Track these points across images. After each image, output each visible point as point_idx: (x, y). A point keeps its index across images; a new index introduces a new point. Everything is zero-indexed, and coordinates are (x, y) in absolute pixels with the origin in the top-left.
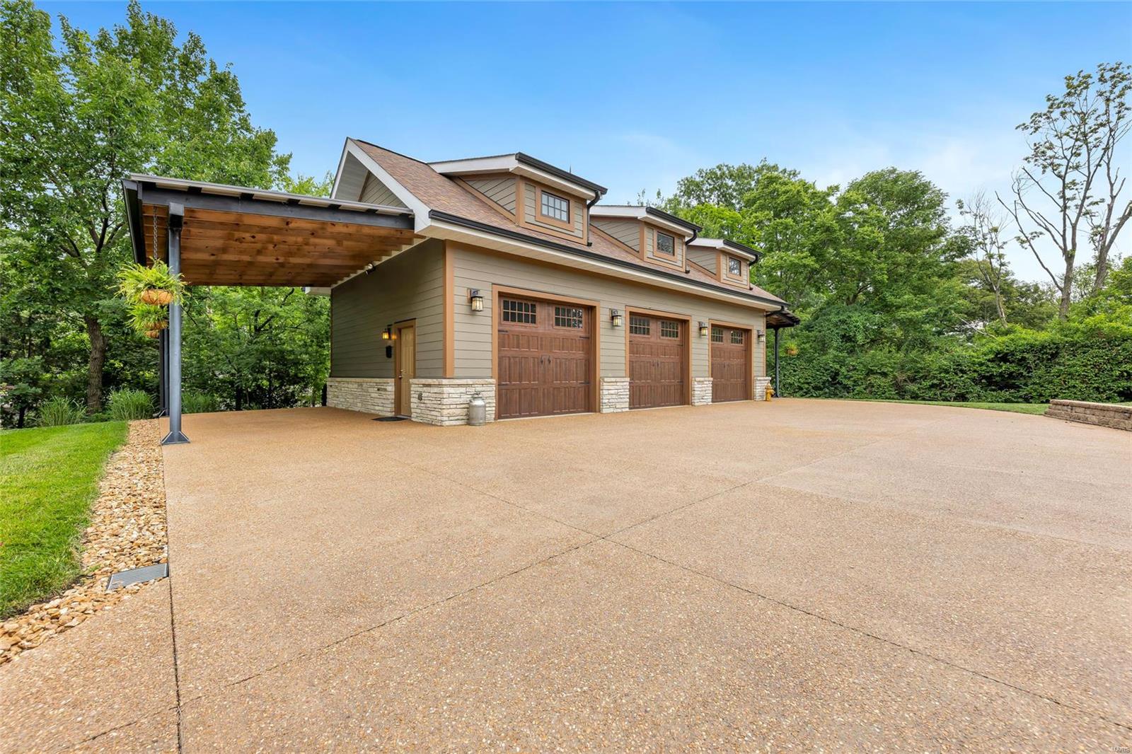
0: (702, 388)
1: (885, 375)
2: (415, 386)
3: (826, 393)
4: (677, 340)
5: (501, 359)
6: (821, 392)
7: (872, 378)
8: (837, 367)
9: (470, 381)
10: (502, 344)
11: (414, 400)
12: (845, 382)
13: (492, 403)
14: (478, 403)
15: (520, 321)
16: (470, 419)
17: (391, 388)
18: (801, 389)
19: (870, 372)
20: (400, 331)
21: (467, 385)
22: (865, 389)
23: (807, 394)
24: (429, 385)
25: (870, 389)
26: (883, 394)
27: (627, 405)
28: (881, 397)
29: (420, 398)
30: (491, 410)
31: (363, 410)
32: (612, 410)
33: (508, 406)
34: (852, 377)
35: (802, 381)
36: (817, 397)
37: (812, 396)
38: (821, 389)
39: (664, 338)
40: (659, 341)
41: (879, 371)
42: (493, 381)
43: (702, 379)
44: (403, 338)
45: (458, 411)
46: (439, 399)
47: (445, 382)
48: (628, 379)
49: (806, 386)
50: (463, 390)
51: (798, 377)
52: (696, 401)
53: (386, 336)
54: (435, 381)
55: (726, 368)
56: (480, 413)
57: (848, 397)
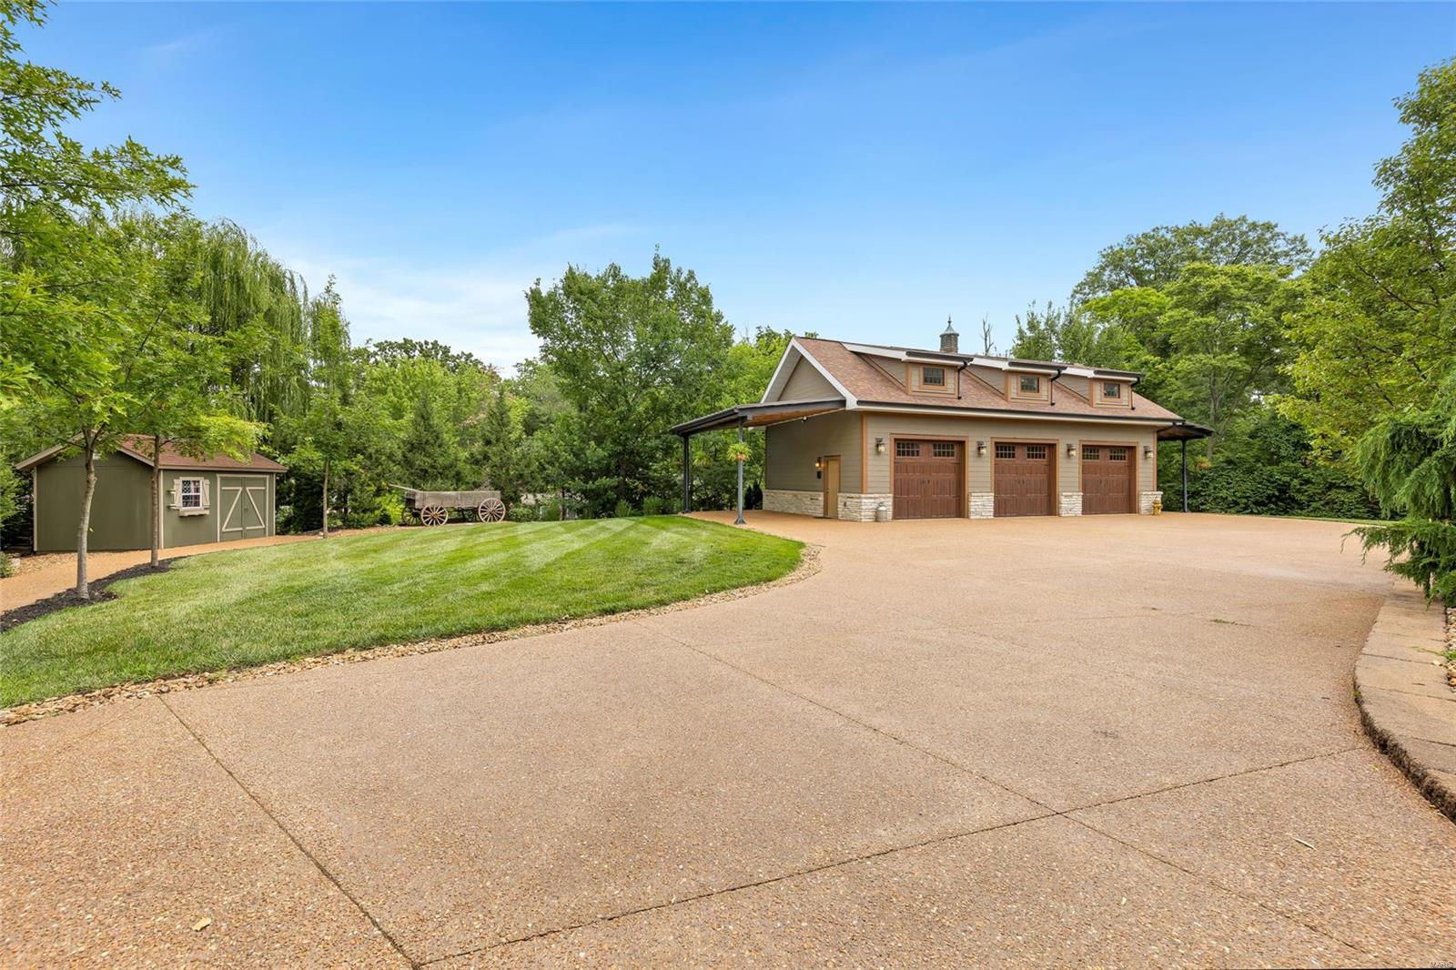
0: (1071, 501)
1: (1349, 489)
2: (841, 498)
3: (1272, 509)
4: (1045, 461)
5: (895, 481)
6: (1265, 509)
7: (1333, 494)
8: (1288, 479)
9: (877, 495)
10: (896, 470)
11: (840, 506)
12: (1298, 497)
13: (890, 509)
14: (881, 508)
15: (908, 455)
16: (877, 518)
17: (821, 498)
18: (1236, 503)
19: (1331, 486)
20: (827, 462)
21: (875, 498)
22: (1323, 506)
23: (1246, 510)
24: (852, 498)
25: (1331, 505)
26: (1348, 511)
27: (992, 514)
28: (1345, 515)
29: (845, 505)
30: (890, 514)
31: (798, 512)
32: (978, 517)
33: (902, 511)
34: (1307, 491)
35: (1238, 494)
36: (1259, 513)
37: (1252, 513)
38: (1265, 505)
39: (1031, 459)
40: (1024, 462)
41: (1342, 485)
42: (891, 495)
43: (1070, 494)
44: (830, 466)
45: (870, 513)
46: (859, 506)
47: (863, 496)
48: (993, 494)
49: (1244, 501)
50: (872, 501)
51: (1232, 490)
52: (1063, 513)
53: (817, 465)
54: (857, 495)
55: (1103, 484)
56: (884, 514)
57: (1301, 515)
